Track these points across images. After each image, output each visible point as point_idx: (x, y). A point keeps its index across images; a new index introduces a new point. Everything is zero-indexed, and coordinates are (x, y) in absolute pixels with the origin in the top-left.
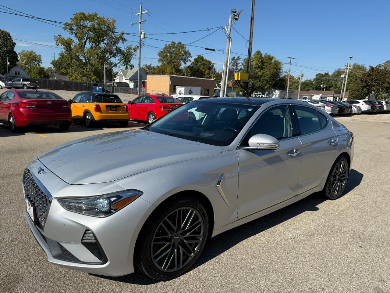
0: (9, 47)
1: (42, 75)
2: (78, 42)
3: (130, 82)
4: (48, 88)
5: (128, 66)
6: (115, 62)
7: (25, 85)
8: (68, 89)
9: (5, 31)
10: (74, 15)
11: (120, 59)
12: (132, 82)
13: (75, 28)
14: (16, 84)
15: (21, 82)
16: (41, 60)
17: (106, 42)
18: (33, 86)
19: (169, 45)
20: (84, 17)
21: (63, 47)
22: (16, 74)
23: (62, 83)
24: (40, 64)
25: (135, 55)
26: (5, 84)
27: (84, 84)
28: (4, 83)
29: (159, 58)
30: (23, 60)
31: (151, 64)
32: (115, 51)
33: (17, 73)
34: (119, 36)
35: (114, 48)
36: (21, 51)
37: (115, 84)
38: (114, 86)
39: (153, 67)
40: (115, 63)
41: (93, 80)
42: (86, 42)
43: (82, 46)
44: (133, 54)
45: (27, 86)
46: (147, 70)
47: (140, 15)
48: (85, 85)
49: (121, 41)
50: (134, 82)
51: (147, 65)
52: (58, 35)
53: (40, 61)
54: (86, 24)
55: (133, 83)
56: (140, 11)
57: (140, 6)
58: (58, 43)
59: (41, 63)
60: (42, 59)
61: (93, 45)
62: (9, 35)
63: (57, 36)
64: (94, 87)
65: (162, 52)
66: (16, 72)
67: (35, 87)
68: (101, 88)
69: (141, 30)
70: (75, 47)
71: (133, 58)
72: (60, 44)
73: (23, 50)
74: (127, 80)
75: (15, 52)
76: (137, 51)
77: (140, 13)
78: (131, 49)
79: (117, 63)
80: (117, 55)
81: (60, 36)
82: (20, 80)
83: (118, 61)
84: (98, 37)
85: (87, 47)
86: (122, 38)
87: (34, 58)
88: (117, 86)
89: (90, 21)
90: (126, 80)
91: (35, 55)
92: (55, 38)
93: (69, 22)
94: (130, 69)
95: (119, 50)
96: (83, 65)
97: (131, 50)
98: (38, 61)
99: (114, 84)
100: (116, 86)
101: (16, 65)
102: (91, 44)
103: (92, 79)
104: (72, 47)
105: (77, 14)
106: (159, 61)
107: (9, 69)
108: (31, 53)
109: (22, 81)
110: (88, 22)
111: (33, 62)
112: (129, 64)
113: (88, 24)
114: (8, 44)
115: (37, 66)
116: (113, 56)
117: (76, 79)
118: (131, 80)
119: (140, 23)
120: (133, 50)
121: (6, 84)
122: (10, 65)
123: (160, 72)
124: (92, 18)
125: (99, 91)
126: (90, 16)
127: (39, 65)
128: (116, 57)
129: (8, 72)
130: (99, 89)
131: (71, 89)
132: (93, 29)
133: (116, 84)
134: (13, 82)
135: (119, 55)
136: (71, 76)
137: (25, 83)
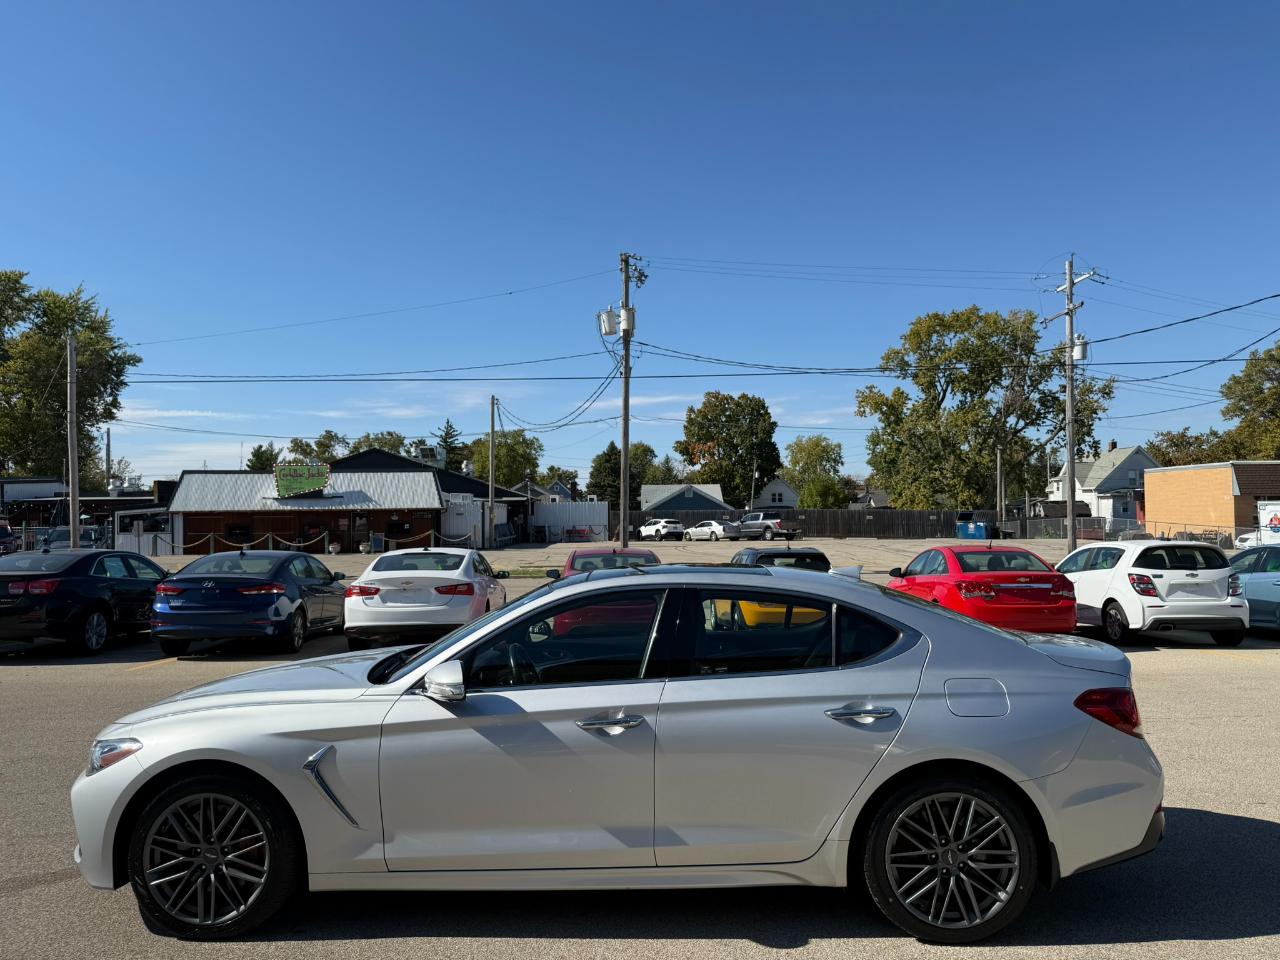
0: (760, 435)
1: (831, 500)
2: (923, 396)
3: (1101, 498)
4: (828, 534)
5: (1083, 446)
6: (1037, 440)
7: (768, 527)
8: (884, 533)
9: (756, 397)
10: (912, 326)
11: (1055, 428)
12: (1107, 498)
13: (912, 358)
14: (749, 527)
15: (760, 521)
16: (840, 457)
17: (1006, 382)
18: (785, 531)
19: (1269, 351)
20: (940, 324)
21: (878, 415)
22: (774, 500)
23: (868, 517)
24: (840, 467)
25: (1105, 410)
26: (724, 530)
27: (931, 517)
28: (722, 527)
29: (1226, 403)
30: (795, 463)
31: (1187, 429)
32: (1038, 406)
33: (777, 497)
34: (1048, 360)
35: (1035, 396)
36: (795, 440)
37: (1037, 509)
38: (1035, 515)
39: (1197, 438)
40: (1036, 444)
41: (963, 503)
42: (945, 391)
43: (933, 406)
44: (1099, 408)
45: (772, 532)
46: (1170, 450)
47: (1068, 290)
48: (935, 517)
49: (1056, 371)
50: (1113, 497)
51: (1169, 433)
52: (867, 388)
53: (838, 461)
54: (947, 342)
55: (1111, 501)
56: (1067, 277)
57: (1067, 263)
58: (862, 409)
59: (842, 464)
60: (844, 453)
61: (966, 398)
62: (763, 407)
63: (862, 389)
64: (959, 523)
65: (1236, 380)
66: (774, 495)
67: (791, 532)
68: (982, 524)
69: (1072, 333)
70: (914, 411)
71: (1100, 419)
72: (868, 410)
73: (798, 437)
74: (1091, 491)
75: (774, 445)
76: (1112, 395)
77: (1067, 285)
78: (1092, 392)
79: (1043, 441)
80: (1045, 417)
81: (871, 388)
82: (757, 518)
83: (1049, 436)
84: (979, 375)
85: (945, 409)
86: (1060, 362)
87: (822, 454)
88: (1046, 515)
89: (956, 333)
90: (1084, 491)
91: (828, 445)
92: (857, 397)
93: (898, 345)
94: (1091, 455)
95: (1050, 402)
96: (931, 461)
97: (1091, 396)
98: (835, 460)
99: (1035, 511)
100: (1042, 514)
101: (774, 477)
102: (959, 396)
103: (959, 499)
104: (906, 410)
105: (919, 322)
106: (1227, 413)
107: (759, 489)
108: (817, 443)
109: (764, 518)
110: (952, 335)
111: (821, 465)
112: (1087, 439)
113: (952, 341)
114: (759, 427)
115: (831, 473)
116: (1032, 423)
117: (912, 502)
118: (1102, 490)
119: (1070, 313)
120: (1100, 395)
121: (727, 529)
122: (761, 477)
123: (1225, 453)
124: (963, 321)
125: (978, 534)
126: (957, 317)
127: (836, 471)
128: (1039, 425)
129: (755, 498)
130: (978, 527)
131: (893, 532)
132: (964, 352)
133: (1041, 509)
134: (742, 522)
135: (1050, 416)
136: (900, 495)
137: (769, 522)
